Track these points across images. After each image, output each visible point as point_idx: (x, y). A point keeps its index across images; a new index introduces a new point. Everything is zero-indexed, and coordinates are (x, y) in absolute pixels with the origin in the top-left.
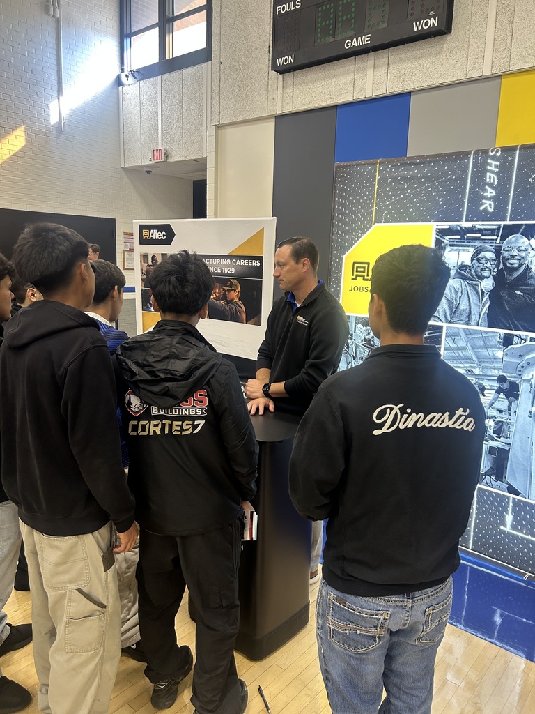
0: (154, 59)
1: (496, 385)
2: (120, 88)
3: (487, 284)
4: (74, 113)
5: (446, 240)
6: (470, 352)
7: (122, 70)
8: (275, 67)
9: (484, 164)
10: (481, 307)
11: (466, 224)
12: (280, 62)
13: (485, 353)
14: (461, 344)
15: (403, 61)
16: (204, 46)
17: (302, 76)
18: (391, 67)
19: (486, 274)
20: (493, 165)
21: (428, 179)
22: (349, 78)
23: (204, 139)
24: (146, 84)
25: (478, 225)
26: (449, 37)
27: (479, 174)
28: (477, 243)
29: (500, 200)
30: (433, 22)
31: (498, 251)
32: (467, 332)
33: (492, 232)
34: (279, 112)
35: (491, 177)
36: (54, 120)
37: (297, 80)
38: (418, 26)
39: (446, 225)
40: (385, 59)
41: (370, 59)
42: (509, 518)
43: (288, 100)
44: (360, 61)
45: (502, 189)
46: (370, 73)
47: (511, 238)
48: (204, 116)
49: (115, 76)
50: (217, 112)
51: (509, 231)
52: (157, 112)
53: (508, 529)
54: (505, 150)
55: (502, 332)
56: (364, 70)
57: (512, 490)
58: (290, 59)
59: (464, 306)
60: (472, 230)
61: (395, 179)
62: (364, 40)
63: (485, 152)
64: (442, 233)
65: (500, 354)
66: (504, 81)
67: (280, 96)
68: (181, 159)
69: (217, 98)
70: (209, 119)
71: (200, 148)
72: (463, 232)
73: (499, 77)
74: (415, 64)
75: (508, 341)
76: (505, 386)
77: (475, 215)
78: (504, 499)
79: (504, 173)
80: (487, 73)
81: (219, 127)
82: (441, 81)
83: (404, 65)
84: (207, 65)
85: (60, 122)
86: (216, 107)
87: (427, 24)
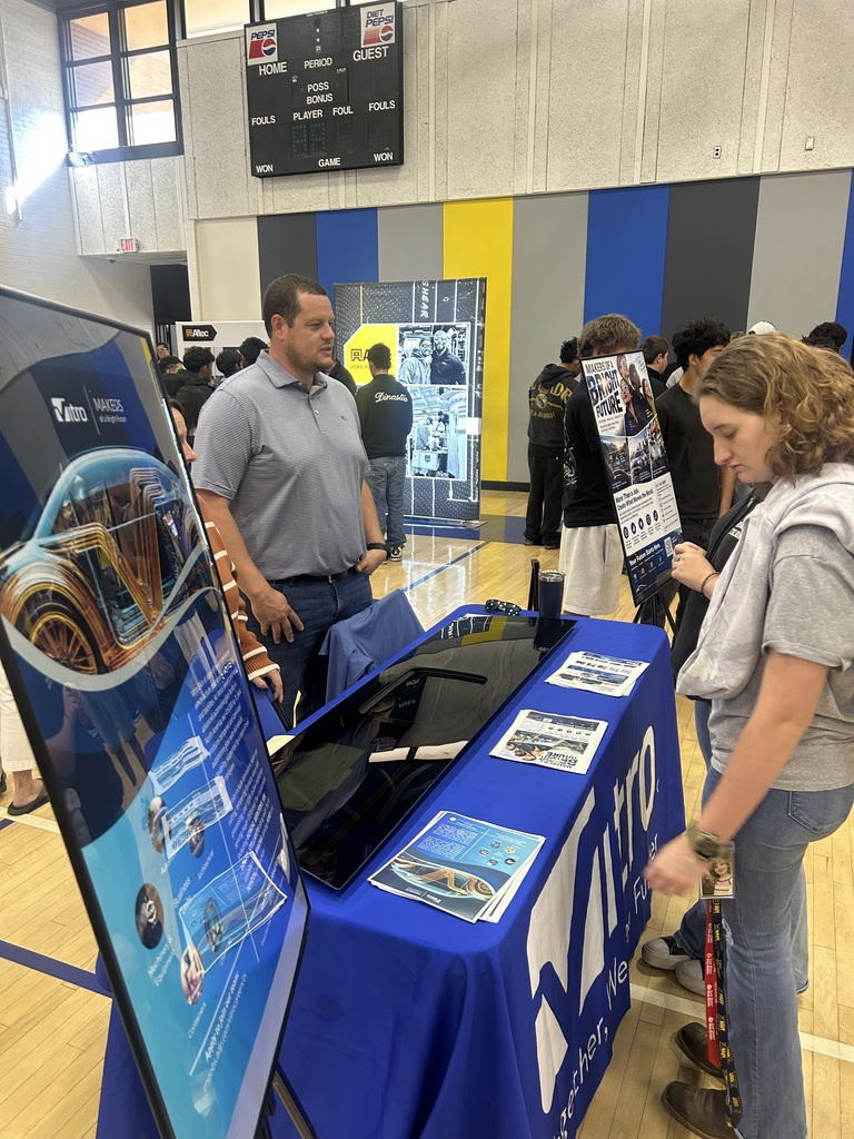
0: (114, 144)
1: (438, 417)
2: (71, 168)
3: (429, 360)
4: (29, 200)
5: (405, 334)
6: (423, 401)
7: (71, 149)
8: (254, 173)
9: (421, 290)
10: (426, 373)
11: (414, 325)
12: (260, 169)
13: (430, 399)
14: (418, 396)
15: (368, 181)
16: (173, 138)
17: (280, 183)
18: (359, 185)
19: (427, 353)
20: (425, 291)
21: (392, 297)
22: (324, 190)
23: (181, 232)
24: (104, 168)
25: (421, 325)
26: (403, 167)
27: (419, 296)
28: (421, 336)
29: (430, 311)
30: (389, 156)
31: (432, 340)
32: (421, 389)
33: (429, 329)
34: (261, 213)
35: (425, 298)
36: (11, 210)
37: (276, 186)
38: (378, 158)
39: (404, 325)
40: (354, 178)
41: (341, 177)
42: (451, 493)
43: (269, 203)
44: (332, 177)
45: (431, 304)
46: (342, 187)
47: (438, 332)
48: (180, 209)
49: (64, 156)
50: (195, 206)
51: (437, 329)
52: (121, 199)
53: (451, 499)
54: (430, 282)
55: (438, 386)
56: (337, 184)
57: (451, 476)
58: (270, 168)
59: (418, 373)
60: (418, 328)
61: (372, 296)
62: (335, 162)
63: (421, 283)
64: (403, 330)
65: (438, 399)
66: (445, 206)
67: (260, 199)
68: (156, 251)
69: (194, 192)
70: (186, 213)
71: (178, 241)
72: (413, 329)
73: (441, 203)
74: (378, 185)
75: (441, 391)
76: (442, 417)
77: (419, 319)
78: (447, 482)
79: (431, 296)
80: (432, 200)
81: (196, 221)
82: (400, 202)
83: (369, 185)
84: (178, 158)
85: (17, 211)
86: (193, 200)
87: (384, 157)
